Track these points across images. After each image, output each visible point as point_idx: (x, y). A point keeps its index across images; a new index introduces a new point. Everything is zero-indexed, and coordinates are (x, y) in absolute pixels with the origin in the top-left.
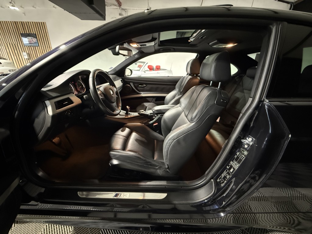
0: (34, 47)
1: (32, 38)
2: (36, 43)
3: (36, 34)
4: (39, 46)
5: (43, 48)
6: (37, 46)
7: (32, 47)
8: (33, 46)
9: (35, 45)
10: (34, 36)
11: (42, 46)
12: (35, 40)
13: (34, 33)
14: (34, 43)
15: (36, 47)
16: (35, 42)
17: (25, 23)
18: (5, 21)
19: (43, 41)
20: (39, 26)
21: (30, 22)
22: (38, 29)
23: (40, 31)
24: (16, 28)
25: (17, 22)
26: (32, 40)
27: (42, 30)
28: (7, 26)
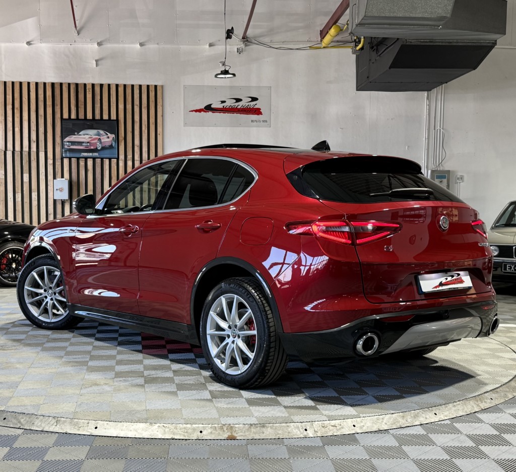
0: (98, 161)
2: (111, 147)
3: (117, 120)
4: (118, 159)
5: (130, 164)
6: (110, 159)
7: (90, 162)
8: (94, 159)
9: (102, 156)
10: (111, 126)
11: (130, 156)
12: (111, 139)
13: (114, 117)
14: (103, 148)
15: (107, 162)
16: (108, 144)
17: (89, 87)
18: (16, 82)
19: (137, 142)
20: (138, 95)
21: (109, 85)
22: (129, 107)
23: (135, 110)
24: (51, 103)
25: (59, 84)
26: (100, 139)
27: (144, 107)
28: (15, 97)
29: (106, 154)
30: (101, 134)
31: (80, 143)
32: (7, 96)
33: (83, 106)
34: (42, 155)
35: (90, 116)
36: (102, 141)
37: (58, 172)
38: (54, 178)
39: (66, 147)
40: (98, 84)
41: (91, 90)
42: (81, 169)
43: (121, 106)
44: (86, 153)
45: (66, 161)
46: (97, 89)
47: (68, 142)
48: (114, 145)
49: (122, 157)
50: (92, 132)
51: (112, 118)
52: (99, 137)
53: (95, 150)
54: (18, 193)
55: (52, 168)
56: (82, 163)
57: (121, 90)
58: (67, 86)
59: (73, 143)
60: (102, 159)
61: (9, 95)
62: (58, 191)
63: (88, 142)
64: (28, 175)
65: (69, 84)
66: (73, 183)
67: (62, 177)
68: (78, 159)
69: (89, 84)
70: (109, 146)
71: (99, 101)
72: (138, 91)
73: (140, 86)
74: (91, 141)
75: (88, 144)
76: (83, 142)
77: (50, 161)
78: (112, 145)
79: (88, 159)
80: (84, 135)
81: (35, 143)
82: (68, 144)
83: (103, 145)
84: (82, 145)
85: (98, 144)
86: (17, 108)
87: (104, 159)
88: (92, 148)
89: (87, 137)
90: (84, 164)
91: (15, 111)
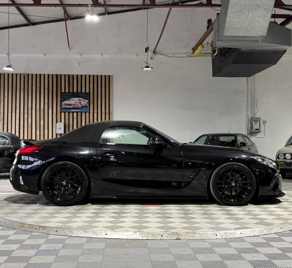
0: (79, 114)
1: (80, 101)
2: (86, 106)
3: (89, 93)
4: (89, 112)
5: (95, 115)
6: (85, 113)
7: (75, 114)
8: (77, 113)
9: (81, 111)
10: (86, 96)
11: (96, 111)
12: (86, 102)
13: (88, 91)
14: (82, 107)
16: (84, 105)
17: (75, 77)
18: (38, 74)
19: (99, 104)
20: (100, 80)
21: (85, 75)
22: (95, 86)
23: (98, 88)
24: (56, 85)
25: (60, 75)
26: (80, 103)
27: (103, 86)
28: (37, 82)
29: (83, 110)
30: (81, 100)
31: (70, 105)
32: (33, 81)
33: (72, 86)
34: (50, 111)
35: (75, 91)
36: (82, 103)
37: (58, 119)
38: (57, 122)
39: (63, 106)
40: (80, 75)
41: (76, 78)
42: (70, 118)
43: (91, 86)
44: (73, 109)
45: (63, 114)
46: (79, 78)
47: (64, 104)
48: (87, 105)
49: (91, 111)
50: (76, 99)
51: (87, 92)
52: (80, 102)
53: (78, 108)
54: (38, 130)
55: (55, 117)
56: (71, 115)
57: (91, 78)
58: (64, 76)
59: (67, 105)
60: (81, 113)
61: (34, 81)
62: (59, 129)
63: (74, 104)
64: (43, 121)
65: (65, 75)
66: (66, 125)
67: (61, 122)
68: (69, 113)
69: (75, 75)
70: (85, 106)
71: (80, 83)
72: (100, 78)
73: (101, 76)
74: (76, 103)
75: (74, 105)
76: (72, 104)
77: (55, 114)
78: (86, 105)
79: (74, 113)
80: (72, 100)
81: (47, 105)
82: (64, 105)
83: (82, 106)
84: (71, 106)
85: (79, 105)
86: (38, 87)
87: (83, 113)
88: (76, 107)
89: (74, 101)
90: (72, 115)
91: (37, 89)
